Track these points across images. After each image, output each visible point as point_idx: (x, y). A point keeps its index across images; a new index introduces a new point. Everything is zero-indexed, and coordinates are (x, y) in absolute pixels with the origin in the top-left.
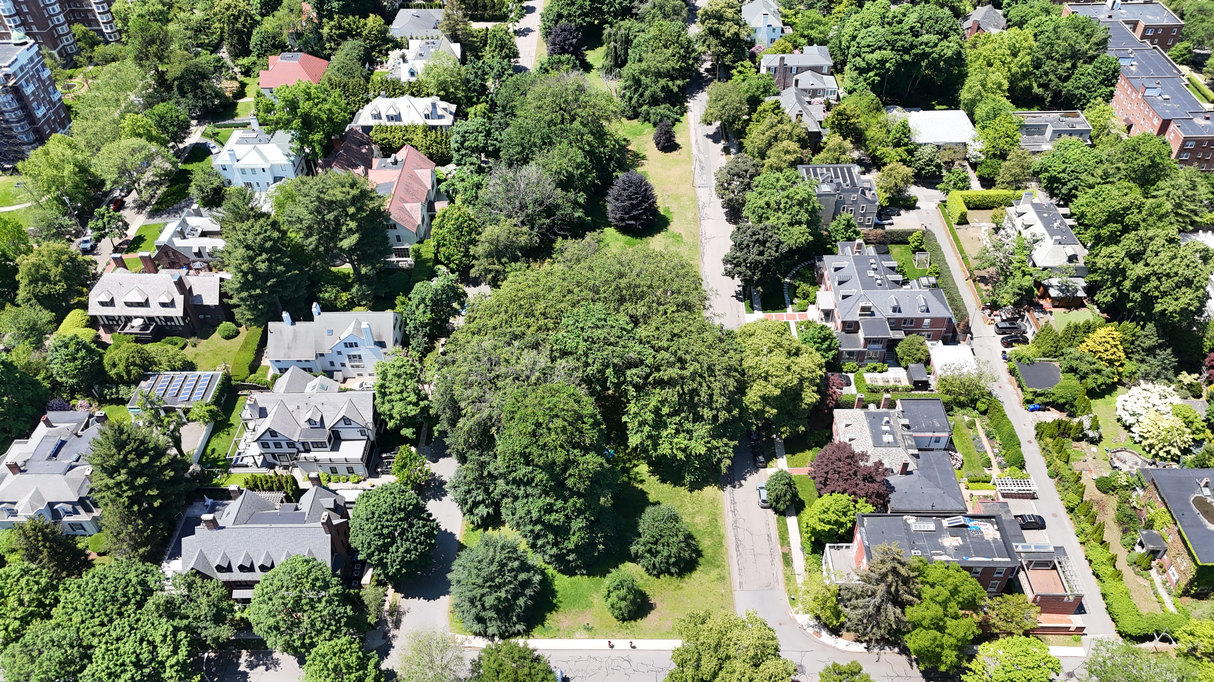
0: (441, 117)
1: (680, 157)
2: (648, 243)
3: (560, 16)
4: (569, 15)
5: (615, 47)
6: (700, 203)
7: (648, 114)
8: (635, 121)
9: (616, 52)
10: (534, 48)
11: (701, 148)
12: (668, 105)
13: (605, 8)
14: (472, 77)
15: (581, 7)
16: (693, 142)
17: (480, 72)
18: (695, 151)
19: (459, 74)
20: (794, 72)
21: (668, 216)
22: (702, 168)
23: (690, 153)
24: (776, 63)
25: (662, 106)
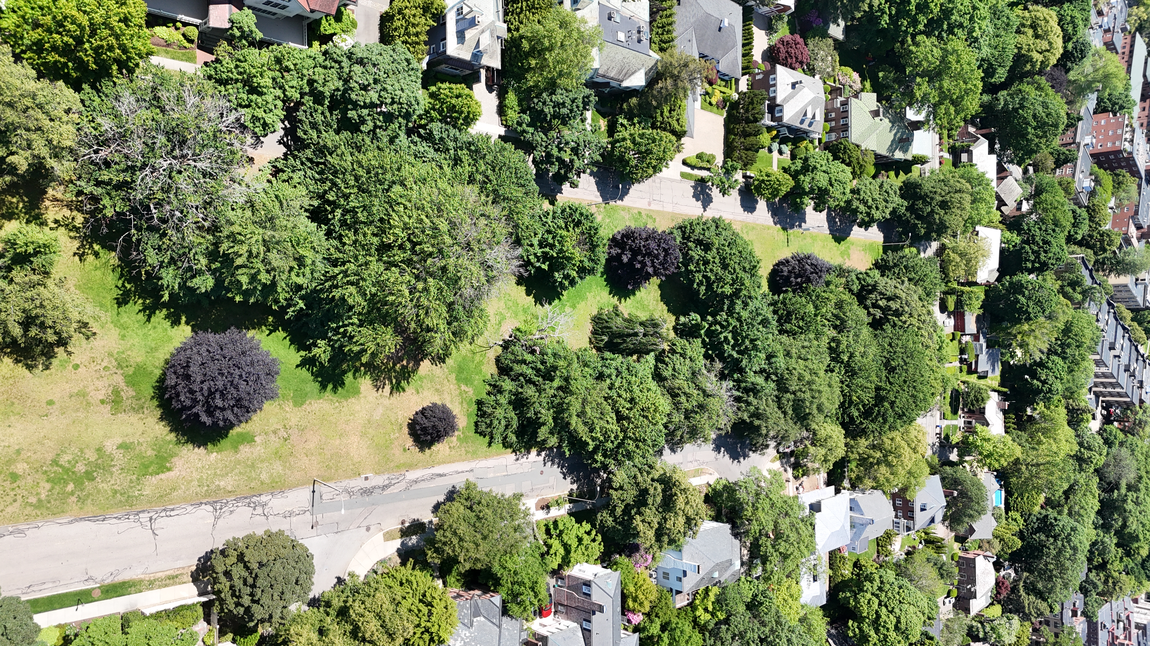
0: (461, 36)
1: (397, 451)
2: (139, 409)
3: (707, 247)
4: (706, 263)
5: (636, 334)
6: (264, 498)
7: (500, 391)
8: (494, 370)
9: (629, 335)
10: (669, 208)
11: (415, 487)
12: (515, 424)
13: (723, 316)
14: (558, 98)
15: (720, 279)
16: (438, 470)
17: (564, 111)
18: (412, 475)
19: (561, 74)
20: (585, 625)
21: (224, 443)
22: (367, 492)
23: (410, 467)
24: (597, 597)
25: (512, 414)
